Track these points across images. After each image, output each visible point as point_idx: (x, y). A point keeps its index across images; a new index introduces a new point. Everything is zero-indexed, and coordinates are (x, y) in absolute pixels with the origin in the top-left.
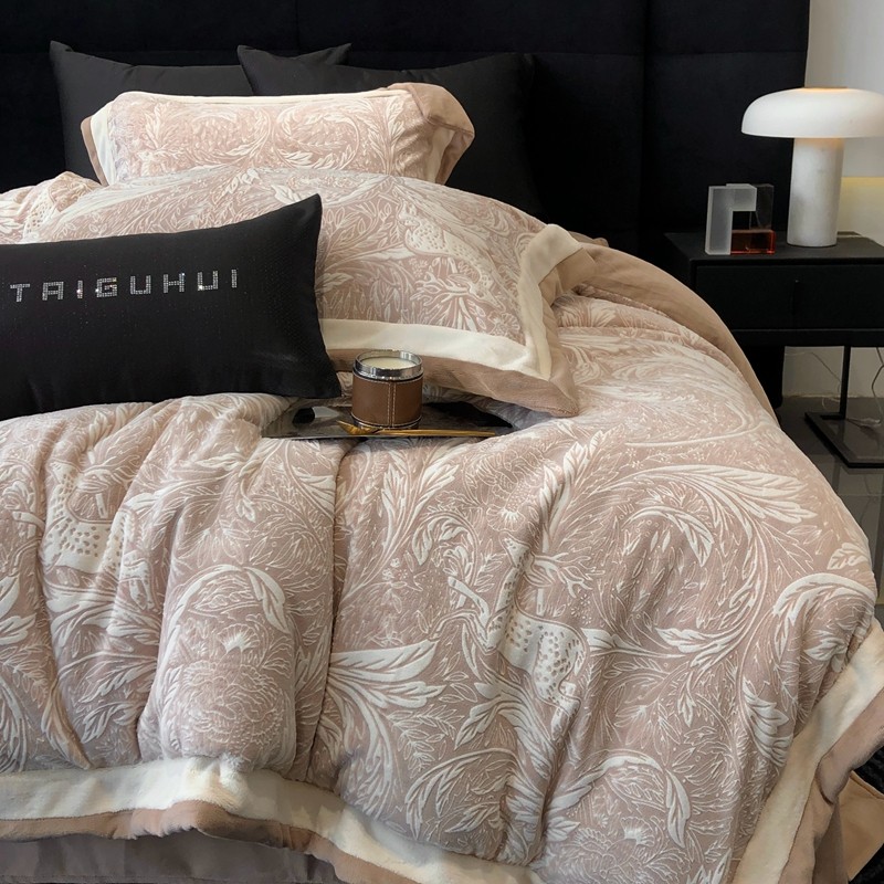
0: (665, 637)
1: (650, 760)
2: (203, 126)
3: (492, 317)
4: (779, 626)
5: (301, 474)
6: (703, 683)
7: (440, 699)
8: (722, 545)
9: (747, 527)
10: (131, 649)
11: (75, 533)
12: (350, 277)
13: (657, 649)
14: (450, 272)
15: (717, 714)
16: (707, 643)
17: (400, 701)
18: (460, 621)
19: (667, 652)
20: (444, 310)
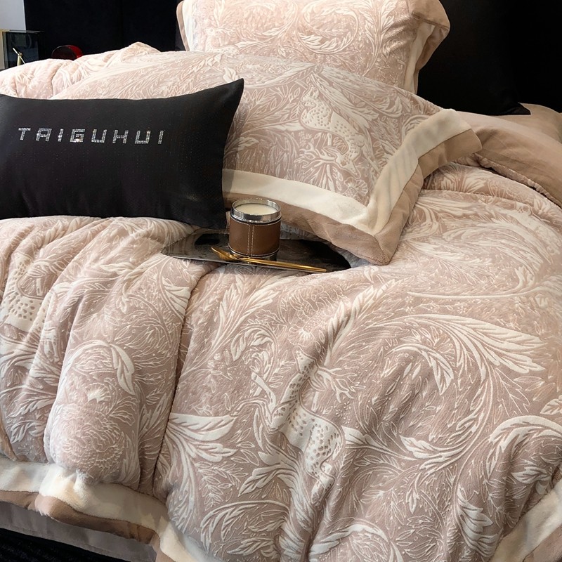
0: (405, 443)
1: (380, 532)
2: (251, 13)
3: (347, 182)
4: (491, 451)
5: (166, 284)
6: (427, 483)
7: (232, 459)
8: (459, 381)
9: (482, 370)
10: (41, 387)
11: (19, 303)
12: (256, 141)
13: (398, 451)
14: (326, 144)
15: (435, 508)
16: (435, 453)
17: (204, 455)
18: (255, 406)
19: (405, 455)
20: (315, 172)
